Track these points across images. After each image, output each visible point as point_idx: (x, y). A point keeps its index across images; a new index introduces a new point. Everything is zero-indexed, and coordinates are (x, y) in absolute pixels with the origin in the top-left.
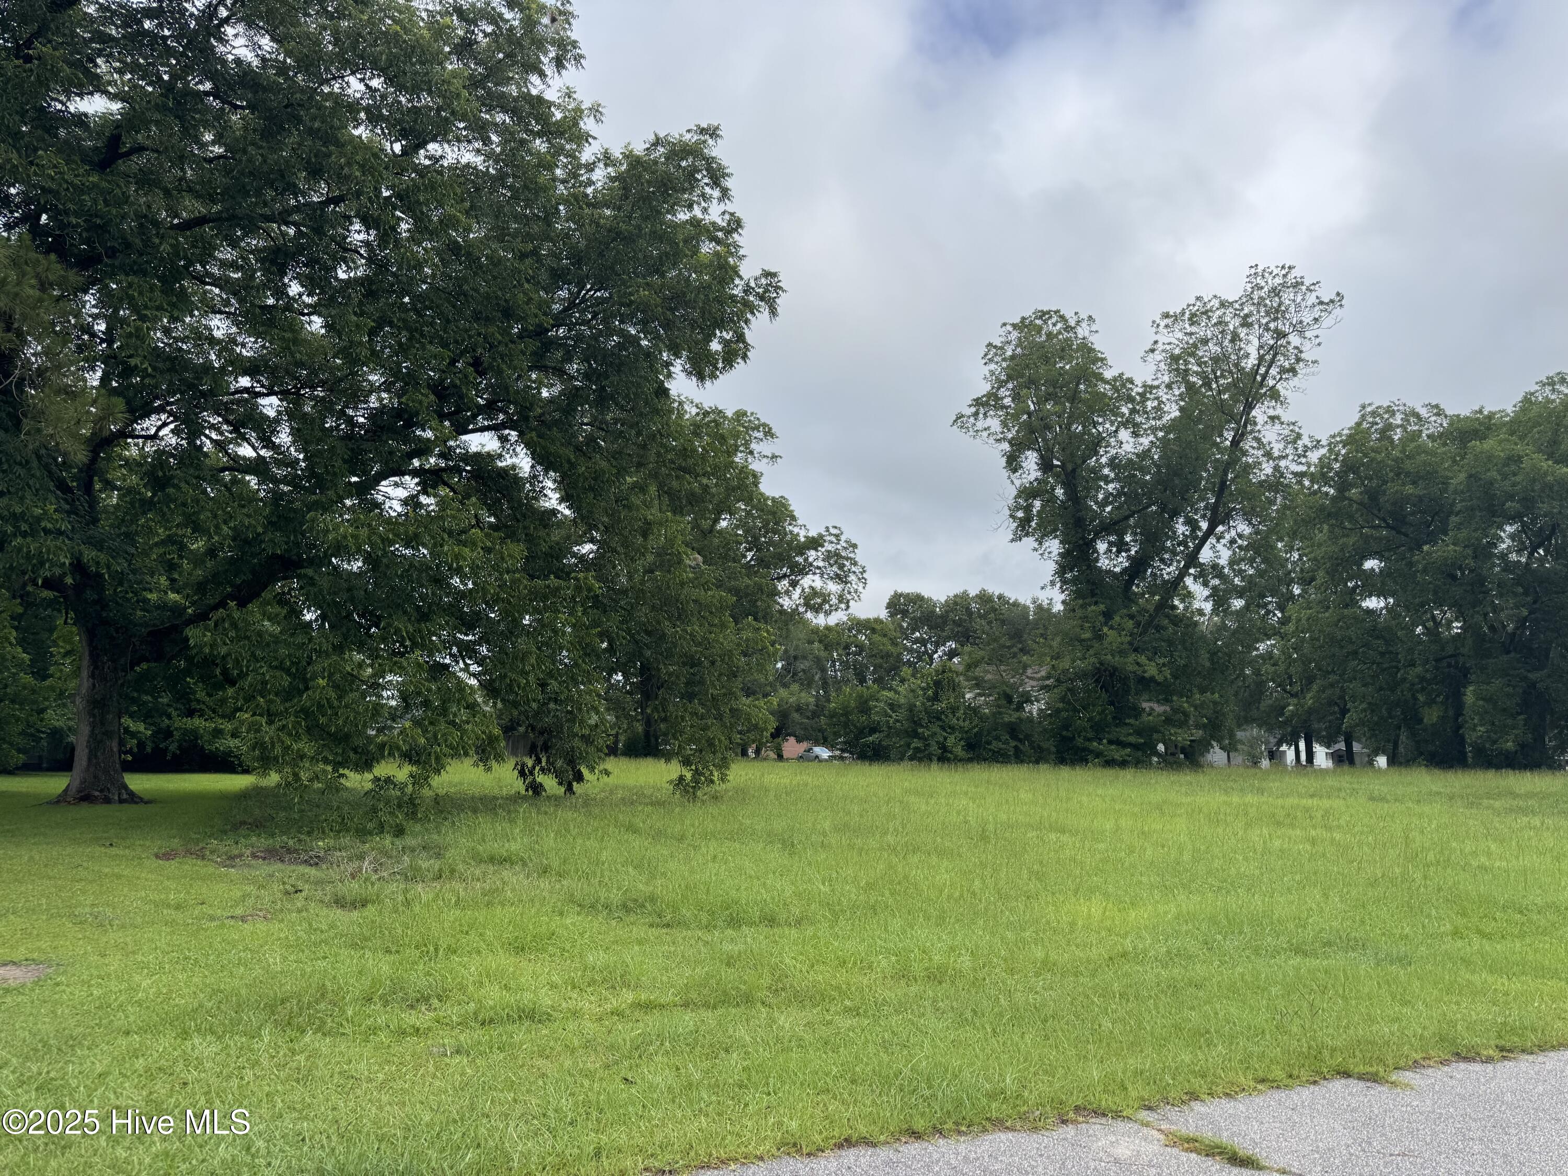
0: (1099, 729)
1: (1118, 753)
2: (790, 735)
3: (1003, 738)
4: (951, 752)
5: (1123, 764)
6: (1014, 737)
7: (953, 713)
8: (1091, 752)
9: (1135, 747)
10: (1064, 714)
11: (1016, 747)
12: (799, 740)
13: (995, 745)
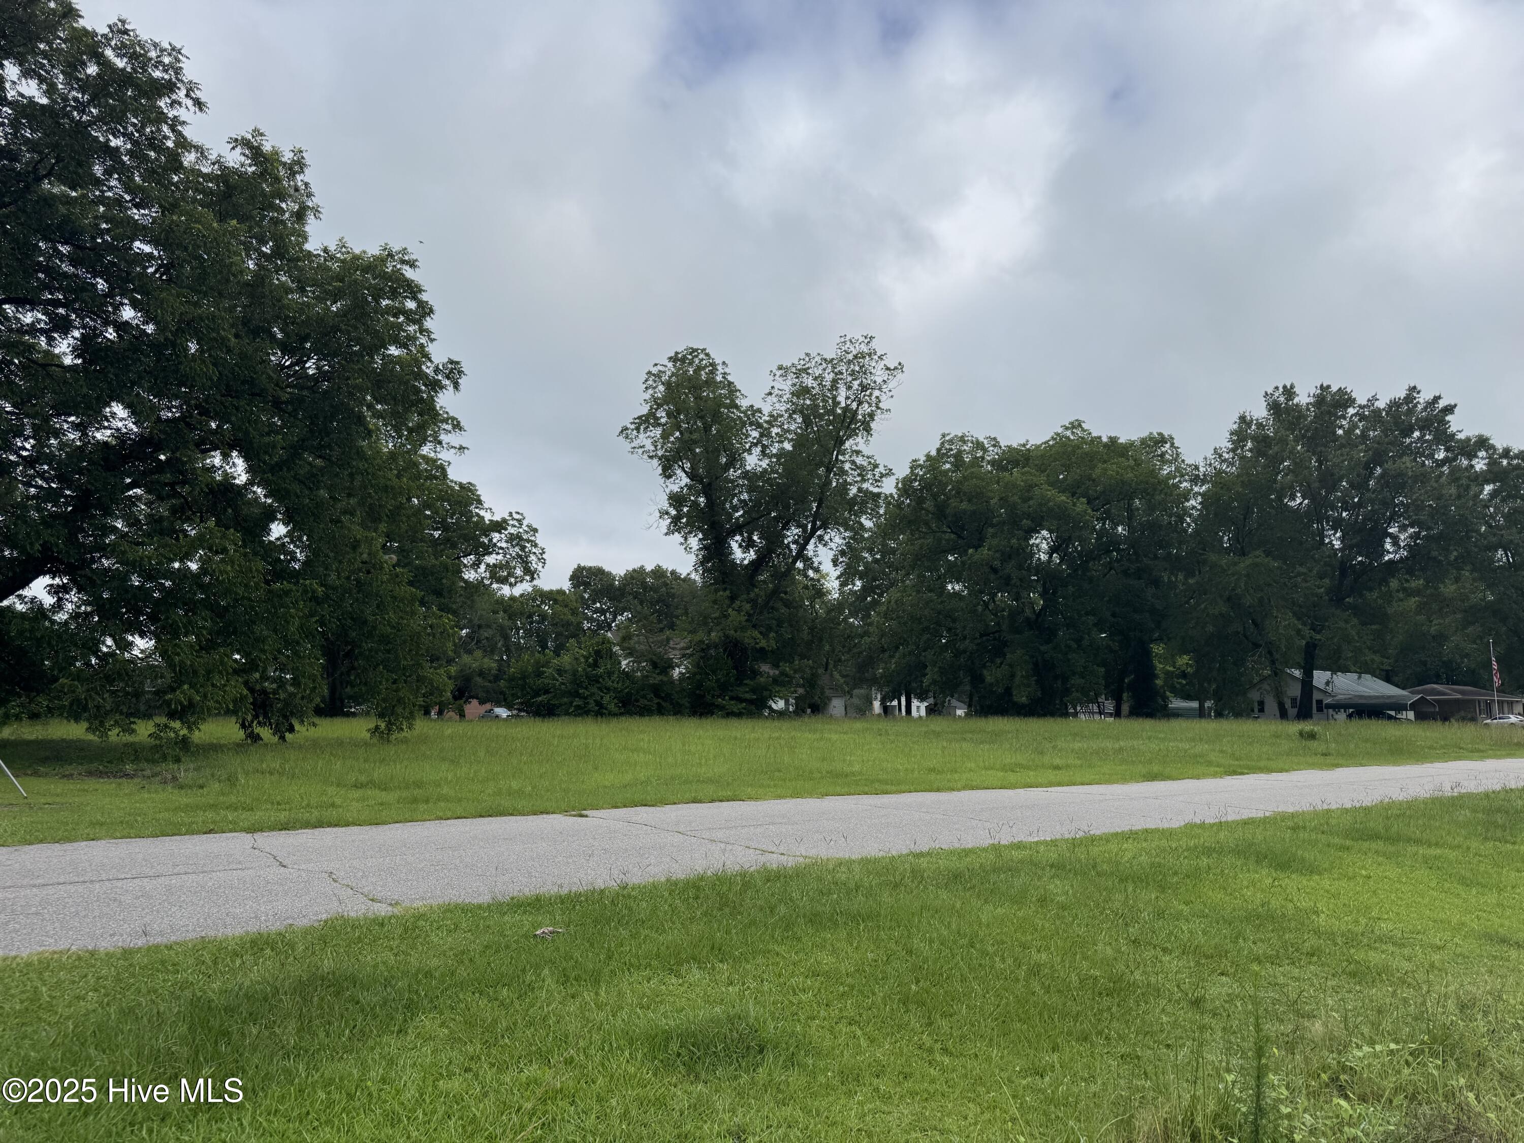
0: (724, 688)
1: (736, 707)
2: (473, 697)
3: (648, 696)
4: (606, 709)
5: (739, 715)
6: (657, 695)
7: (609, 677)
8: (717, 706)
9: (751, 702)
10: (698, 677)
11: (659, 704)
12: (482, 702)
13: (643, 702)
